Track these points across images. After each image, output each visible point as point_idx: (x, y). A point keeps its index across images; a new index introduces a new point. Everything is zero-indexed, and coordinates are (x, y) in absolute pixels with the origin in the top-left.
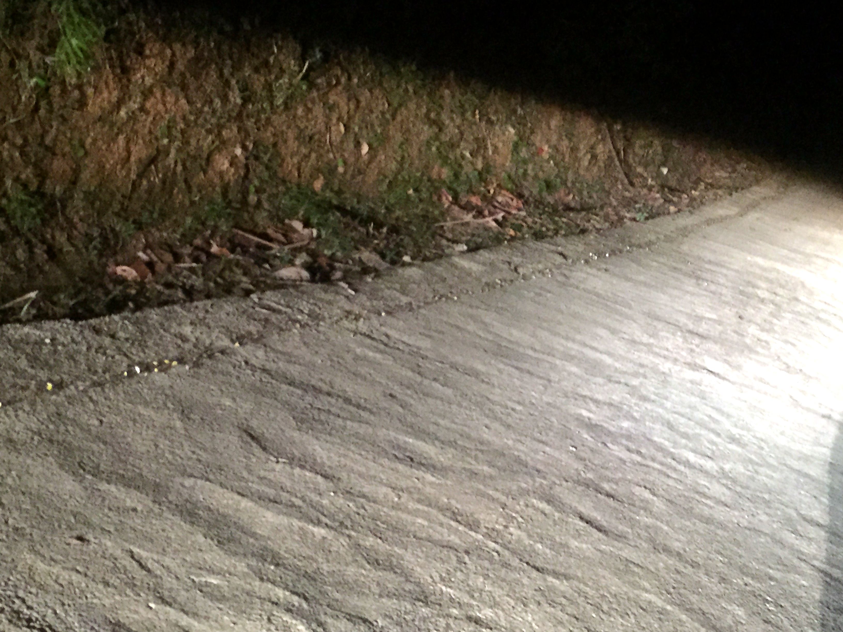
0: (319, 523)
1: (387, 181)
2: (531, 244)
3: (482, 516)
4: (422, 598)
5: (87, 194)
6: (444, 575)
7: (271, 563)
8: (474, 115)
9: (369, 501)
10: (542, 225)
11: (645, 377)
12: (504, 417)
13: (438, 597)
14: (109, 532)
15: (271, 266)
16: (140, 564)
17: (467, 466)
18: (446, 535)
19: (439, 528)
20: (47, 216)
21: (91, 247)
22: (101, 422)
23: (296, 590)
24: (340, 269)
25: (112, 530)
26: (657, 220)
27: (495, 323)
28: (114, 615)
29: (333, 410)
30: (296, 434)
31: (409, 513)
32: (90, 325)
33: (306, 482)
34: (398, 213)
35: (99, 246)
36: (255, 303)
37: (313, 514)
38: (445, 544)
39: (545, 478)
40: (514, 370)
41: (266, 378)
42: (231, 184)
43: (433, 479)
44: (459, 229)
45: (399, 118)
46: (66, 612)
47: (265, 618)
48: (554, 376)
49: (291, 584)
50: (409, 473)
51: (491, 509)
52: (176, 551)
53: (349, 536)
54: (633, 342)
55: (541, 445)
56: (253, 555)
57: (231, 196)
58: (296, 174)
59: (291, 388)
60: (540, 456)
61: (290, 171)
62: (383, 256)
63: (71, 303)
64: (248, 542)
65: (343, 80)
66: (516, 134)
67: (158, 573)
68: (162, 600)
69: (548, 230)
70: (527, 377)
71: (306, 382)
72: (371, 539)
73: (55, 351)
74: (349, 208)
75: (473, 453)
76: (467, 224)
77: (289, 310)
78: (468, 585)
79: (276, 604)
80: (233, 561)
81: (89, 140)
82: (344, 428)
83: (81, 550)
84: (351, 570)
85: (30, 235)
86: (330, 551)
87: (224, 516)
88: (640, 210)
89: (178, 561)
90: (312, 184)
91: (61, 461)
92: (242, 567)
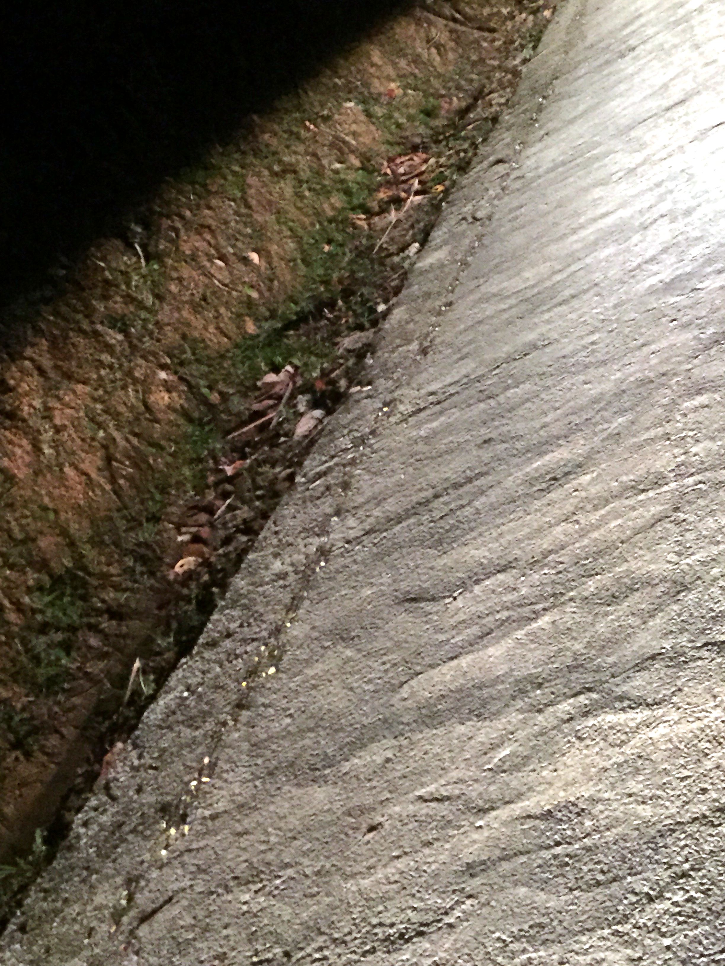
0: (537, 615)
1: (299, 261)
2: (465, 182)
3: (658, 464)
4: (679, 588)
5: (91, 541)
6: (677, 549)
7: (534, 689)
8: (308, 129)
9: (557, 552)
10: (458, 153)
11: (671, 192)
12: (592, 359)
13: (692, 572)
14: (387, 799)
15: (286, 435)
16: (437, 800)
17: (605, 435)
18: (645, 514)
19: (635, 514)
20: (80, 591)
21: (138, 577)
22: (291, 715)
23: (575, 691)
24: (339, 377)
25: (389, 796)
26: (544, 39)
27: (505, 284)
28: (459, 863)
29: (452, 506)
30: (446, 560)
31: (598, 527)
32: (203, 645)
33: (493, 591)
34: (335, 276)
35: (144, 569)
36: (305, 483)
37: (526, 611)
38: (653, 521)
39: (675, 374)
40: (559, 309)
41: (376, 538)
42: (186, 406)
43: (588, 477)
44: (396, 233)
45: (253, 203)
46: (422, 900)
47: (574, 740)
48: (597, 276)
49: (566, 690)
50: (564, 493)
51: (659, 451)
52: (452, 760)
53: (571, 599)
54: (631, 171)
55: (645, 349)
56: (514, 698)
57: (196, 415)
58: (226, 340)
59: (404, 524)
60: (654, 361)
61: (219, 343)
62: (361, 328)
63: (171, 640)
64: (499, 691)
65: (179, 225)
66: (357, 104)
67: (457, 792)
68: (483, 811)
69: (465, 151)
70: (575, 303)
71: (409, 507)
72: (590, 583)
73: (200, 696)
74: (295, 318)
75: (598, 417)
76: (399, 221)
77: (336, 460)
78: (705, 537)
79: (571, 719)
80: (504, 720)
81: (46, 500)
82: (478, 512)
83: (383, 837)
84: (601, 627)
85: (85, 620)
86: (568, 629)
87: (460, 690)
88: (523, 47)
89: (463, 765)
90: (246, 332)
91: (295, 781)
92: (515, 717)
